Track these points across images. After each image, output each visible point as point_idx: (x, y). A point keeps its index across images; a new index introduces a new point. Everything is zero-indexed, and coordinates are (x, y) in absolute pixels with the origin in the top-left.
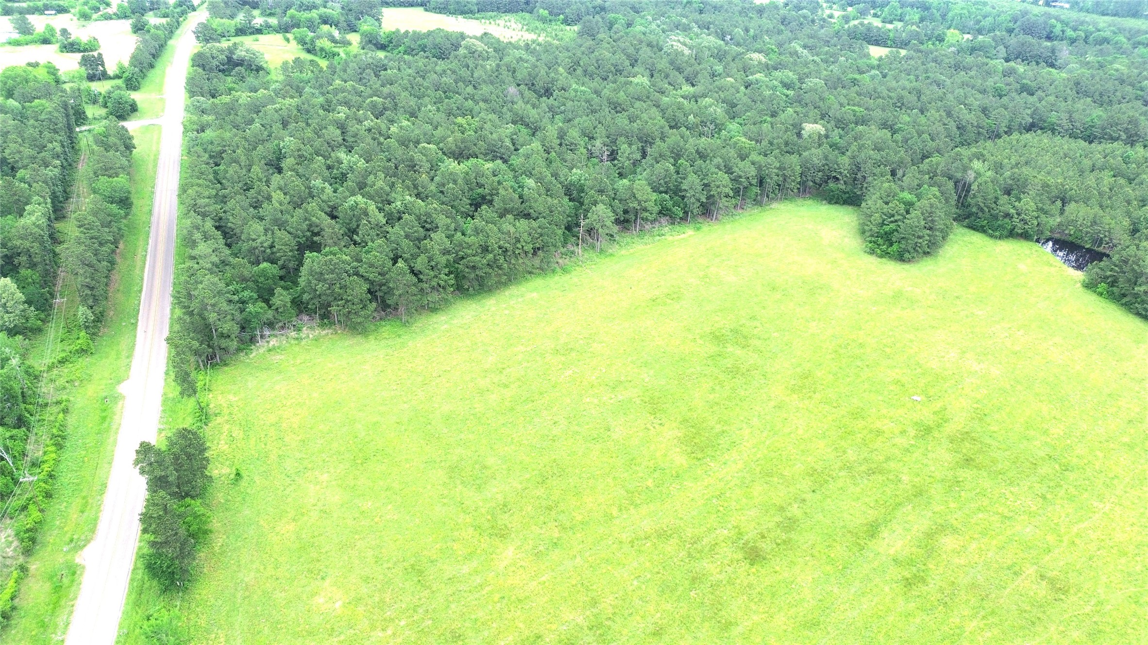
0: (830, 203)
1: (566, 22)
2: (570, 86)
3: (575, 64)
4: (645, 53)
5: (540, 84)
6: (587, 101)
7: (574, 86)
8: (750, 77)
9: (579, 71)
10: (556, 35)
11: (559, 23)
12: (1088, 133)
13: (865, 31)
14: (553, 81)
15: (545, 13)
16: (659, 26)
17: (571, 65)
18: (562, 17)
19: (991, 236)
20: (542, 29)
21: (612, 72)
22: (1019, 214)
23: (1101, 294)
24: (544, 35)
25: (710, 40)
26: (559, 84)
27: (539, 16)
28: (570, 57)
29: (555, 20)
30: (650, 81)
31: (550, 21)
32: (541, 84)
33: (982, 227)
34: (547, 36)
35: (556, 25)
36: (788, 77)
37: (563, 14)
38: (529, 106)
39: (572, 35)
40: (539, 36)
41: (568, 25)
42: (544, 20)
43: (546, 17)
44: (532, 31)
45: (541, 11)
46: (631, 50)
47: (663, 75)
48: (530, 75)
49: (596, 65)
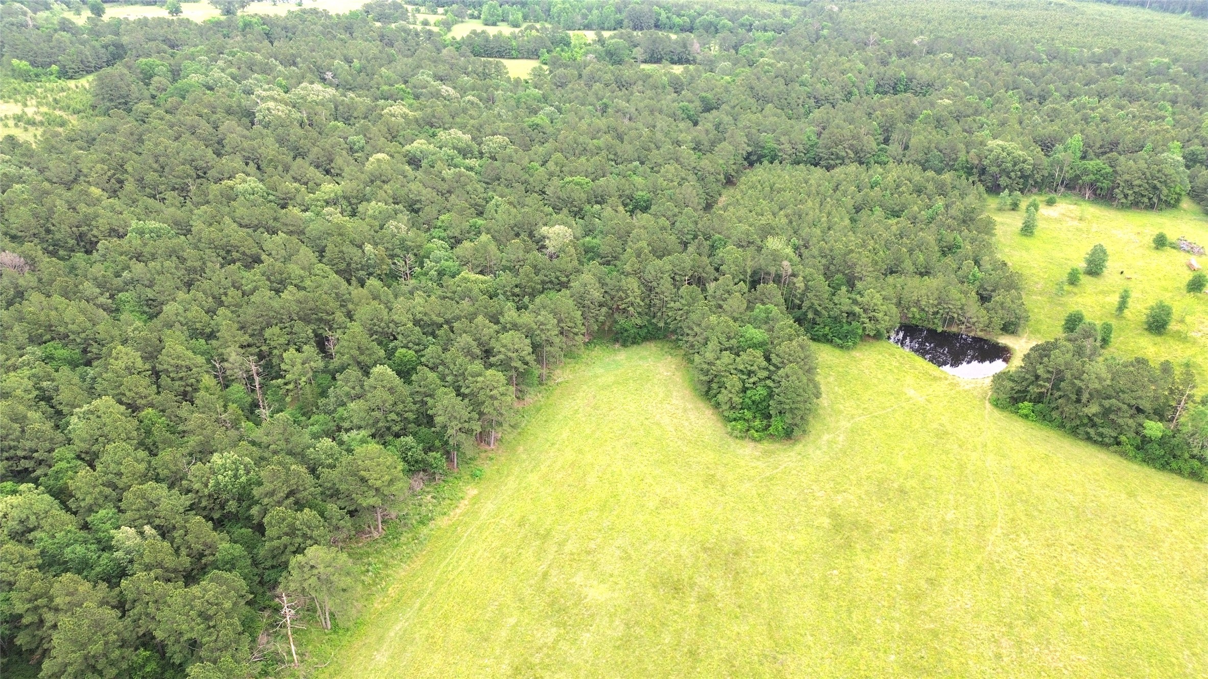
0: (624, 345)
1: (64, 74)
2: (127, 225)
3: (116, 170)
4: (233, 130)
5: (62, 232)
6: (172, 253)
7: (134, 224)
8: (408, 147)
9: (130, 186)
10: (55, 100)
11: (52, 77)
12: (811, 154)
13: (483, 43)
14: (88, 220)
15: (24, 64)
16: (223, 70)
17: (109, 174)
18: (54, 68)
19: (841, 347)
20: (28, 93)
21: (191, 177)
22: (865, 311)
23: (1026, 416)
24: (34, 102)
25: (318, 92)
26: (103, 223)
27: (13, 70)
28: (103, 161)
29: (45, 74)
30: (261, 181)
31: (37, 75)
32: (65, 228)
33: (825, 336)
34: (39, 104)
35: (50, 81)
36: (459, 140)
37: (55, 63)
38: (57, 299)
39: (84, 98)
40: (25, 105)
41: (71, 78)
42: (25, 77)
43: (28, 71)
44: (10, 97)
45: (15, 62)
46: (205, 128)
47: (280, 168)
48: (36, 216)
49: (155, 166)
